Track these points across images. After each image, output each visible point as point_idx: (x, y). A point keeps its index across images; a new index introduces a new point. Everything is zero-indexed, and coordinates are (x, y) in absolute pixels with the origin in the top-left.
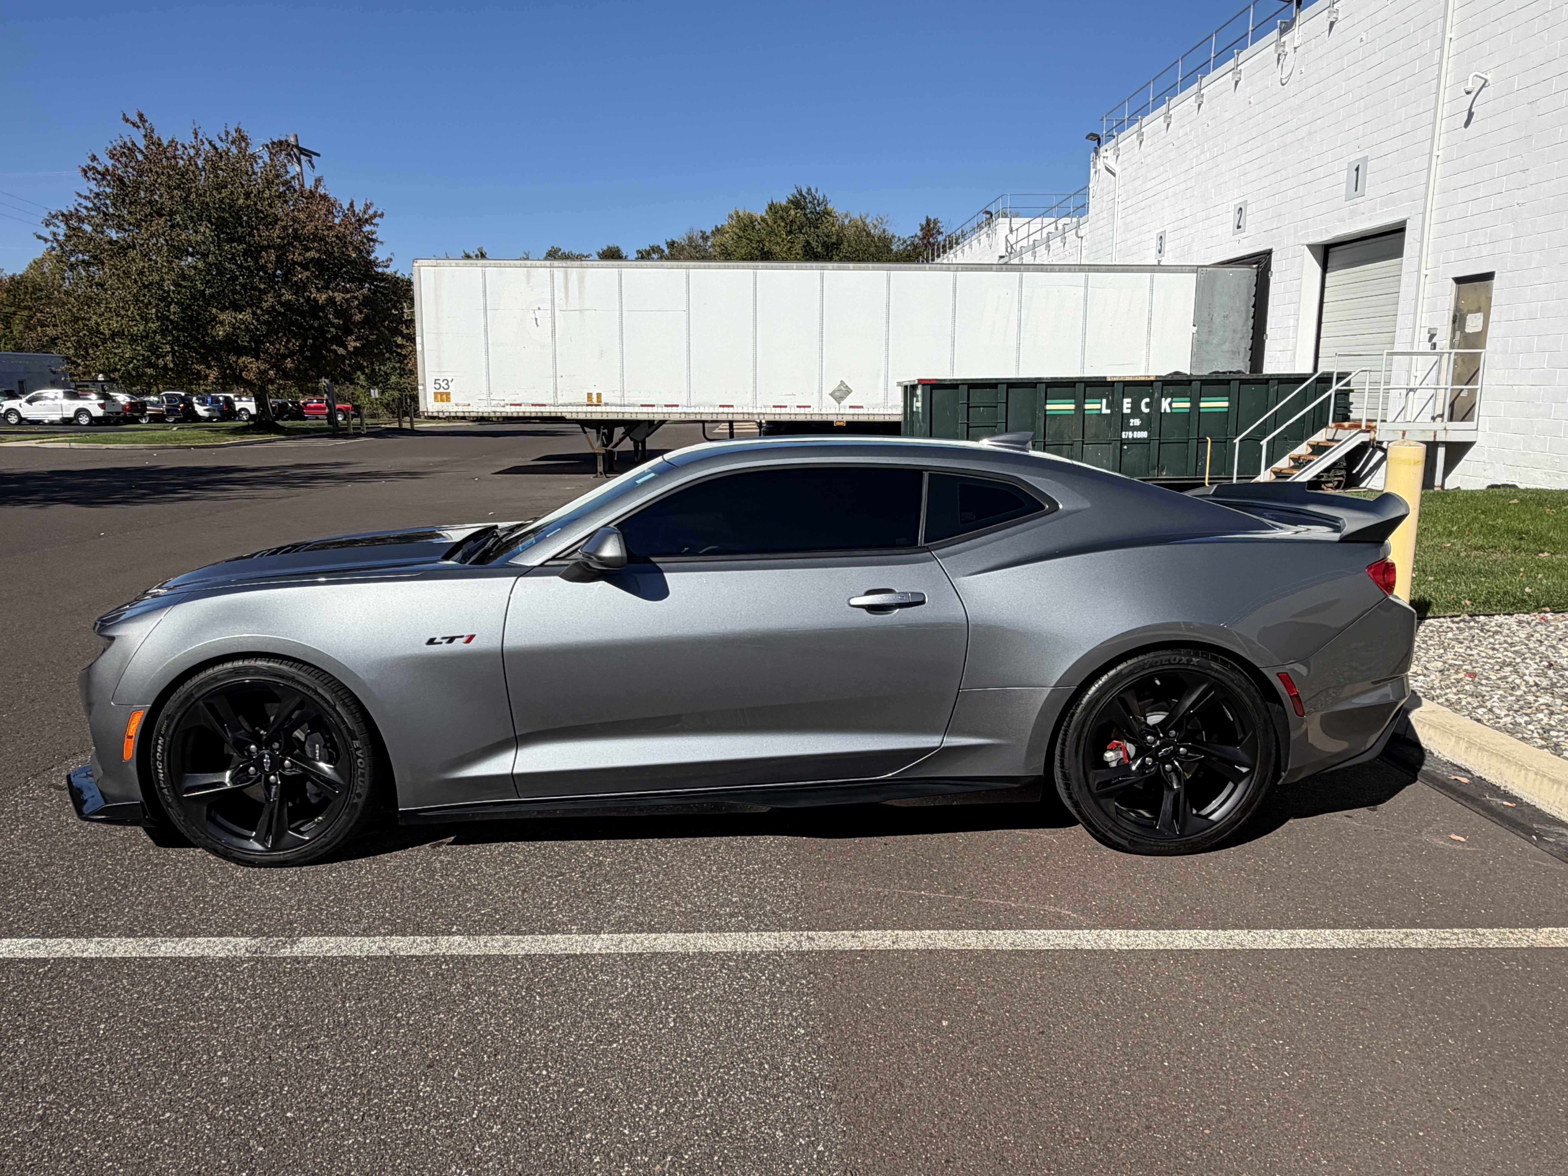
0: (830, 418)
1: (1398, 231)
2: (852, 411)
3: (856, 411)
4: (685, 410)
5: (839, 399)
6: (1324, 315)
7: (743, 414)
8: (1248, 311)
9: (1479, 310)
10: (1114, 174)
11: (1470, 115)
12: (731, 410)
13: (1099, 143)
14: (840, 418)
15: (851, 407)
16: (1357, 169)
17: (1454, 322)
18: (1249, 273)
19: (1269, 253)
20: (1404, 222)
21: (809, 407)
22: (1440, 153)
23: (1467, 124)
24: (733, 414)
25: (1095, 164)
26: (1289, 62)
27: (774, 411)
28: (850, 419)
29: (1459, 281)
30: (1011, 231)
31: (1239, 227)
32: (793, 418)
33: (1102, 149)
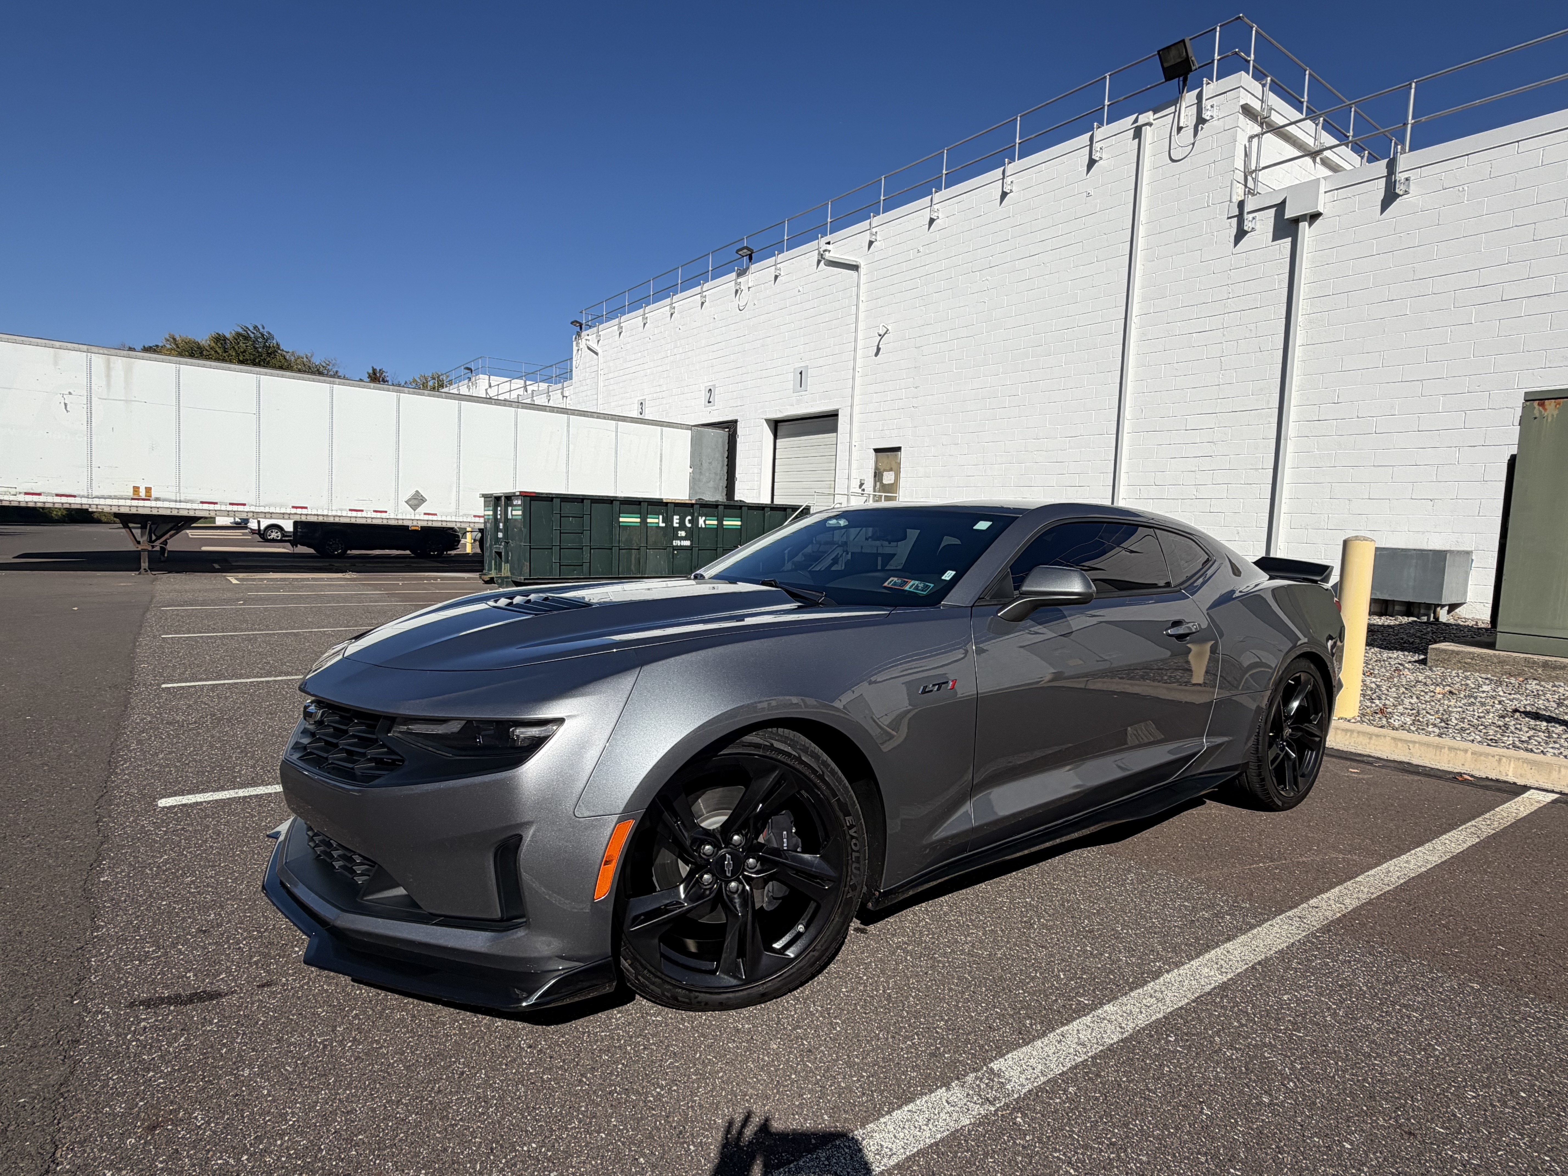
0: (406, 523)
1: (833, 416)
2: (427, 517)
3: (430, 517)
4: (253, 509)
5: (414, 507)
6: (776, 467)
7: (318, 515)
8: (723, 461)
9: (891, 470)
10: (597, 354)
11: (878, 349)
12: (304, 511)
13: (581, 328)
14: (415, 523)
15: (425, 514)
16: (801, 373)
17: (875, 476)
18: (722, 435)
19: (736, 422)
20: (837, 410)
21: (386, 512)
22: (860, 370)
23: (877, 354)
24: (307, 515)
25: (578, 344)
26: (745, 296)
27: (350, 514)
28: (425, 524)
29: (877, 451)
30: (490, 386)
31: (709, 402)
32: (369, 522)
33: (584, 334)
